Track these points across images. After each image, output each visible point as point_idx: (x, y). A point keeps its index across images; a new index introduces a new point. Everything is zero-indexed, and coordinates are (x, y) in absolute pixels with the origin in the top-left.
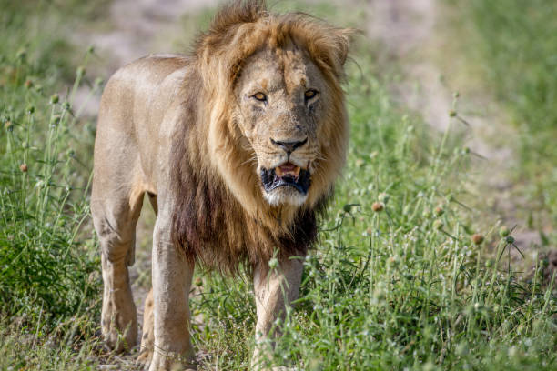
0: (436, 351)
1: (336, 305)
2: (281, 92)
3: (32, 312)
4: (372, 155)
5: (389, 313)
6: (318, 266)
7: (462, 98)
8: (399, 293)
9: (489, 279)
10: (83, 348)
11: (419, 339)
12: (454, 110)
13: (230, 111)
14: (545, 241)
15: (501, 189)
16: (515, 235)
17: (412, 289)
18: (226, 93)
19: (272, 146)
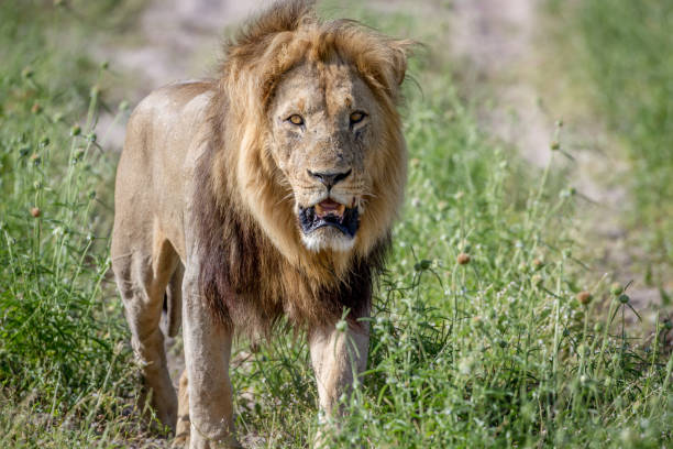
0: (534, 433)
1: (414, 378)
2: (320, 114)
3: (47, 386)
4: (457, 196)
5: (477, 387)
6: (392, 331)
7: (566, 127)
8: (490, 363)
9: (598, 345)
10: (107, 429)
11: (513, 419)
12: (557, 142)
13: (262, 138)
14: (666, 299)
15: (614, 238)
16: (629, 293)
17: (506, 359)
18: (258, 117)
19: (310, 179)
